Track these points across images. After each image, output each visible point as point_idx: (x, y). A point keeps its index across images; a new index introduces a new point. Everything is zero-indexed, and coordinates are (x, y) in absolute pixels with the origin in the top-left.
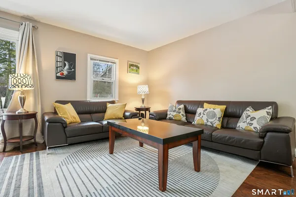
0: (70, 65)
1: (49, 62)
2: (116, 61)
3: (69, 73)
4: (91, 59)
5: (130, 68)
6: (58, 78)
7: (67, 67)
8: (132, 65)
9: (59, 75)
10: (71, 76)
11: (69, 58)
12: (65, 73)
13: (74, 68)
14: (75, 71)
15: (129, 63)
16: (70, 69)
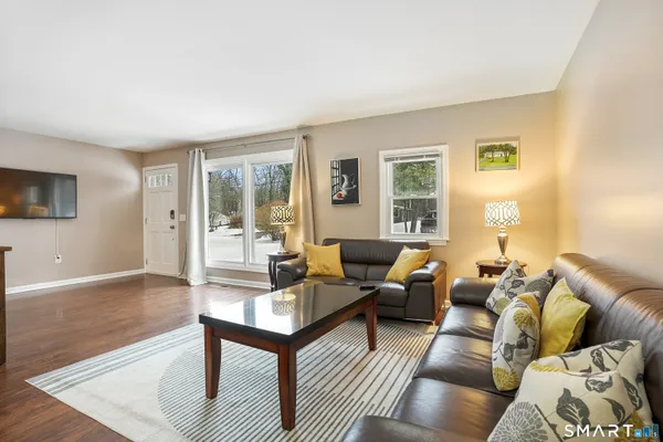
0: (350, 180)
1: (324, 180)
2: (440, 148)
3: (349, 192)
4: (387, 160)
5: (483, 156)
6: (334, 202)
7: (346, 183)
8: (491, 149)
9: (335, 197)
10: (352, 198)
11: (349, 168)
12: (344, 193)
13: (356, 183)
14: (357, 188)
15: (481, 145)
16: (350, 185)
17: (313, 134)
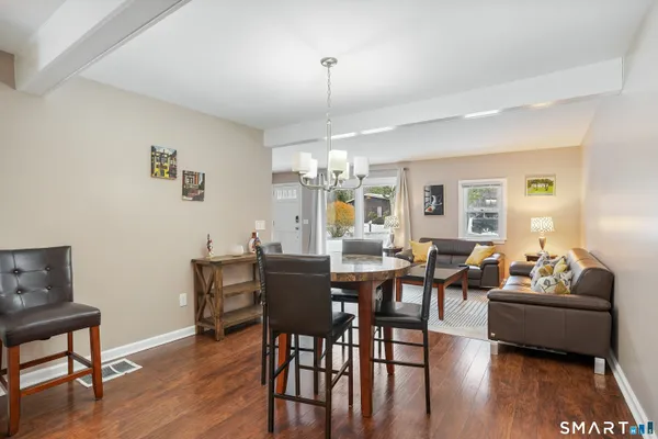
0: (438, 199)
1: (419, 199)
2: (501, 180)
3: (437, 207)
4: (464, 186)
5: (530, 186)
6: (426, 214)
7: (434, 201)
9: (427, 210)
10: (439, 211)
11: (437, 191)
12: (433, 208)
13: (442, 201)
14: (443, 205)
15: (528, 179)
16: (438, 202)
17: (410, 167)
